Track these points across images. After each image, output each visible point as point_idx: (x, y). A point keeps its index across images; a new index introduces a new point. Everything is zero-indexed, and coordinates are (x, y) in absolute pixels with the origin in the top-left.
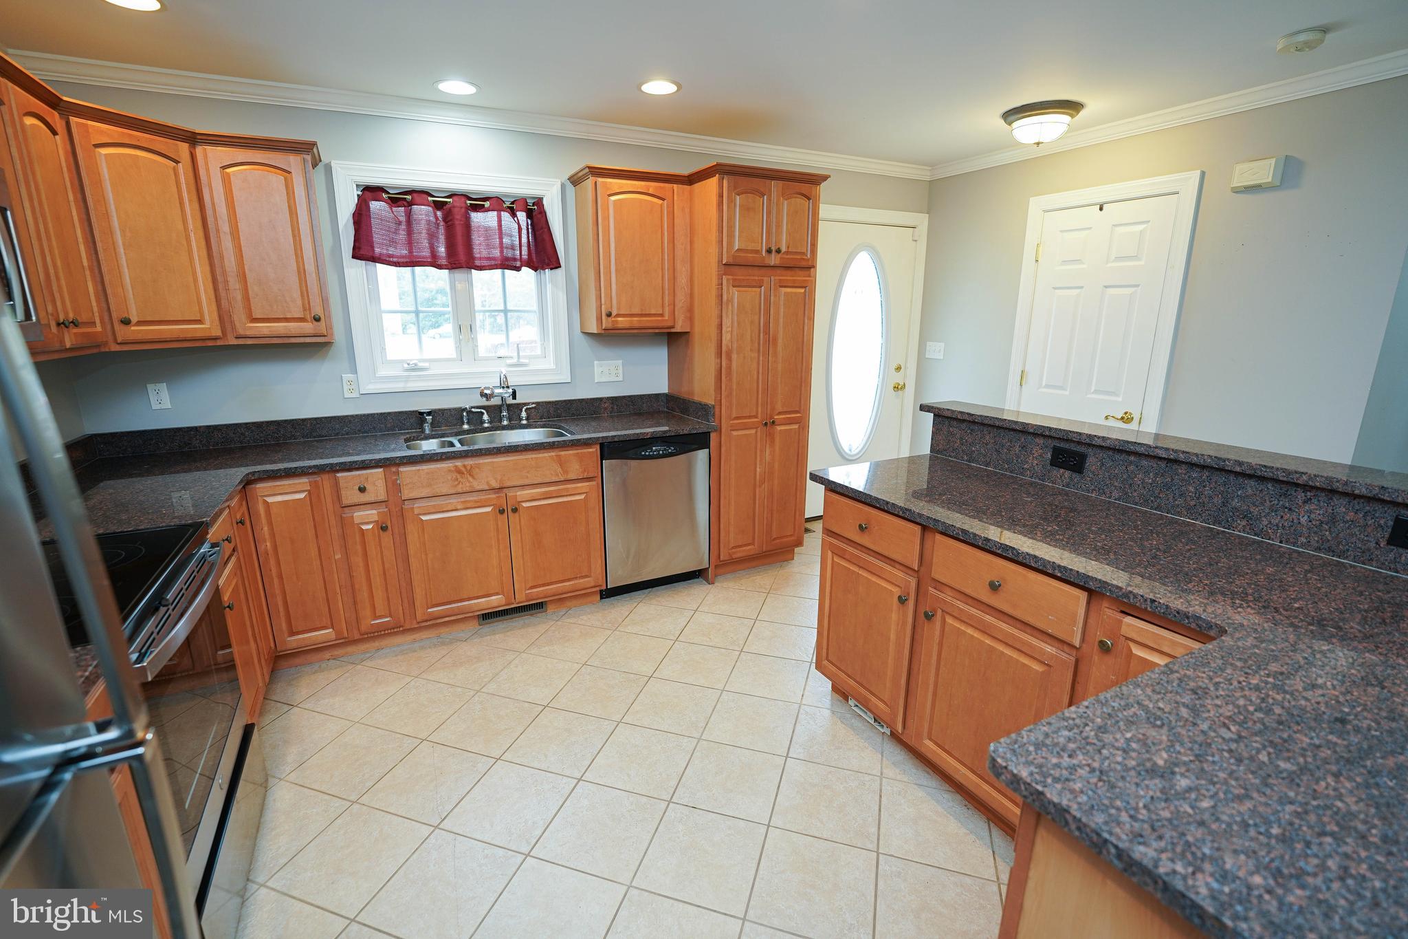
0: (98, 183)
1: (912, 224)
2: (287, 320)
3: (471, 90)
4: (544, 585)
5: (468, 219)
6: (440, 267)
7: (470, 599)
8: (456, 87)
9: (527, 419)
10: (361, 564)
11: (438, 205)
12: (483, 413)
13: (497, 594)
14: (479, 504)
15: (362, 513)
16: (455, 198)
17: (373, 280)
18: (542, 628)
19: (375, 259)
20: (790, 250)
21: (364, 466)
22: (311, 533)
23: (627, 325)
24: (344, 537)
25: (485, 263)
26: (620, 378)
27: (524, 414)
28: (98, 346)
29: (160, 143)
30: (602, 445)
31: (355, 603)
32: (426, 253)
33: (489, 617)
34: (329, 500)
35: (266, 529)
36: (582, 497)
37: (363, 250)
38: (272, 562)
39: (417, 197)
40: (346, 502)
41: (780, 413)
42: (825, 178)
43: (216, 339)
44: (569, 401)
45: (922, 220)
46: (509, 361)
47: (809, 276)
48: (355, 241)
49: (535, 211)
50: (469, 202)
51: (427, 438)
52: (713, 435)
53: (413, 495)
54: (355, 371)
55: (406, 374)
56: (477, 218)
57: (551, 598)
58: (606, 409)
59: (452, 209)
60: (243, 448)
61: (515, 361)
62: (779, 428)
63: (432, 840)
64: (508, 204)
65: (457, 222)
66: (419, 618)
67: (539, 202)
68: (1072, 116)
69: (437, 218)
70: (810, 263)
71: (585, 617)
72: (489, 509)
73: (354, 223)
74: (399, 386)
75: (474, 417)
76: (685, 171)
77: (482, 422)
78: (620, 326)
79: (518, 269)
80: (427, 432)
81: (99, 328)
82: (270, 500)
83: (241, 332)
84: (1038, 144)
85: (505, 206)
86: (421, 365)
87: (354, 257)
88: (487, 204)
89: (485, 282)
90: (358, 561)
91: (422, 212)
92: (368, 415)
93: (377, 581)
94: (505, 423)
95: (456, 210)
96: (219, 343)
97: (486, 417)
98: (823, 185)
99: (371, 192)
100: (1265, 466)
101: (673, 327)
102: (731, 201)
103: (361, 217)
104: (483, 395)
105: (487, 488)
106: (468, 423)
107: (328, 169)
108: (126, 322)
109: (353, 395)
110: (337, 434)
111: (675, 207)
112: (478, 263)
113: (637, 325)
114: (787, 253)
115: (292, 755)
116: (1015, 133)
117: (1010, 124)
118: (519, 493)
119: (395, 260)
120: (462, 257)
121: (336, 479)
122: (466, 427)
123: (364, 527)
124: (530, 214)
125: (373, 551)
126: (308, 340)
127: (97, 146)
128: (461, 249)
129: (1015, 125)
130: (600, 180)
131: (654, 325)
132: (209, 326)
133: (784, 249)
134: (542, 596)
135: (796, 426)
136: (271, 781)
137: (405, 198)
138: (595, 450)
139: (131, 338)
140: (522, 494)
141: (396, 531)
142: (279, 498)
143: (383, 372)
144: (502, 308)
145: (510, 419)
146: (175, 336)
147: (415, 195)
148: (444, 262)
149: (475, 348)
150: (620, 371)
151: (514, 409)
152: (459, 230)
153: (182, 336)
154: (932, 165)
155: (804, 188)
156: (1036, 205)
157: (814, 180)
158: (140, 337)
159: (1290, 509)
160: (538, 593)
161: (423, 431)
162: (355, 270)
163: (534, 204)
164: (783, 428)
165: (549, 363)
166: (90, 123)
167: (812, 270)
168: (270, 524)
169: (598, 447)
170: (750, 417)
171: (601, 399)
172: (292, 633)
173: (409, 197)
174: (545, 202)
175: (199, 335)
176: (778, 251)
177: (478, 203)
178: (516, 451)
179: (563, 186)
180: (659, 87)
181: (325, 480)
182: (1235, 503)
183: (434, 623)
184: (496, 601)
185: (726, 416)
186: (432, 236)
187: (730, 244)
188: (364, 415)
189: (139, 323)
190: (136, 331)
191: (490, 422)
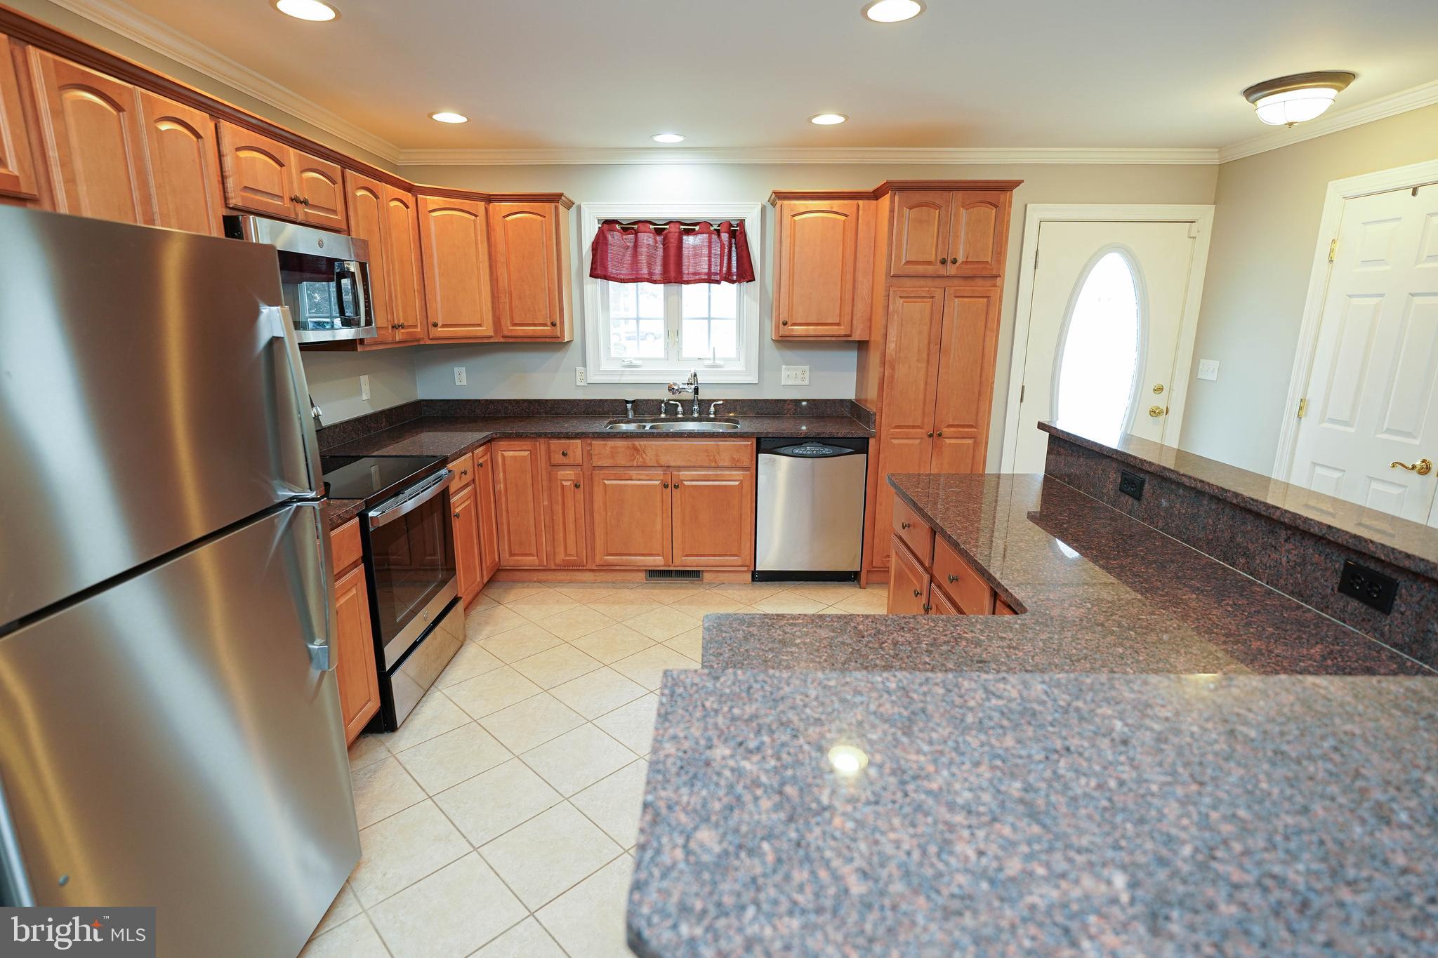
0: (429, 236)
1: (1190, 218)
2: (535, 325)
3: (680, 139)
4: (697, 556)
5: (680, 241)
6: (655, 282)
7: (636, 555)
8: (668, 138)
9: (715, 413)
10: (560, 511)
11: (659, 232)
12: (678, 406)
13: (658, 555)
14: (648, 478)
15: (563, 472)
16: (672, 225)
17: (605, 293)
18: (691, 592)
19: (606, 277)
20: (969, 260)
21: (568, 436)
22: (529, 482)
23: (804, 333)
24: (550, 488)
25: (692, 278)
26: (806, 383)
27: (712, 409)
28: (419, 341)
29: (466, 204)
30: (758, 440)
31: (554, 540)
32: (645, 271)
33: (654, 574)
34: (543, 459)
35: (501, 474)
36: (737, 483)
37: (599, 270)
38: (503, 499)
39: (642, 227)
40: (553, 462)
41: (950, 426)
42: (1018, 183)
43: (490, 337)
44: (755, 400)
45: (1205, 214)
46: (707, 362)
47: (995, 286)
48: (592, 264)
49: (736, 232)
50: (682, 227)
51: (629, 422)
52: (872, 441)
53: (600, 463)
54: (585, 365)
55: (623, 369)
56: (689, 241)
57: (708, 569)
58: (789, 410)
59: (669, 235)
60: (505, 418)
61: (710, 362)
62: (948, 441)
63: (539, 697)
64: (716, 227)
65: (671, 245)
66: (598, 561)
67: (741, 223)
68: (1339, 89)
69: (656, 242)
70: (994, 273)
71: (731, 592)
72: (658, 482)
73: (593, 249)
74: (615, 379)
75: (671, 409)
76: (870, 187)
77: (677, 413)
78: (795, 333)
79: (718, 282)
80: (630, 417)
81: (419, 330)
82: (506, 454)
83: (506, 333)
84: (1291, 124)
85: (712, 228)
86: (635, 362)
87: (591, 276)
88: (697, 228)
89: (693, 294)
90: (559, 508)
91: (646, 239)
92: (591, 400)
93: (571, 526)
94: (696, 415)
95: (670, 235)
96: (491, 340)
97: (680, 409)
98: (1015, 191)
99: (608, 224)
100: (1253, 499)
101: (850, 336)
102: (901, 215)
103: (599, 245)
104: (671, 389)
105: (656, 465)
106: (665, 413)
107: (579, 208)
108: (435, 325)
109: (582, 384)
110: (568, 413)
111: (860, 221)
112: (685, 278)
113: (812, 333)
114: (966, 263)
115: (487, 631)
116: (1259, 112)
117: (1254, 102)
118: (682, 473)
119: (622, 277)
120: (672, 274)
121: (549, 444)
122: (663, 416)
123: (564, 483)
124: (733, 234)
125: (570, 503)
126: (547, 340)
127: (431, 211)
128: (672, 267)
129: (1260, 103)
130: (786, 202)
131: (831, 333)
132: (486, 330)
133: (960, 259)
134: (695, 564)
135: (970, 441)
136: (467, 642)
137: (632, 228)
138: (751, 443)
139: (438, 335)
140: (684, 474)
141: (587, 489)
142: (511, 453)
143: (604, 367)
144: (707, 316)
145: (700, 413)
146: (463, 335)
147: (640, 224)
148: (657, 277)
149: (679, 351)
150: (807, 375)
151: (704, 404)
152: (672, 251)
153: (468, 335)
154: (1220, 147)
155: (990, 196)
156: (1335, 190)
157: (1008, 186)
158: (442, 335)
159: (1275, 548)
160: (691, 563)
161: (627, 417)
162: (594, 287)
163: (738, 225)
164: (953, 441)
165: (740, 366)
166: (428, 197)
167: (998, 279)
168: (504, 472)
169: (755, 441)
170: (913, 427)
171: (785, 401)
172: (512, 555)
173: (636, 227)
174: (747, 224)
175: (478, 334)
176: (954, 261)
177: (689, 228)
178: (681, 437)
179: (764, 209)
180: (829, 119)
181: (541, 445)
182: (1239, 539)
183: (607, 568)
184: (657, 562)
185: (886, 424)
186: (651, 257)
187: (899, 256)
188: (588, 400)
189: (444, 326)
190: (441, 331)
191: (683, 414)
